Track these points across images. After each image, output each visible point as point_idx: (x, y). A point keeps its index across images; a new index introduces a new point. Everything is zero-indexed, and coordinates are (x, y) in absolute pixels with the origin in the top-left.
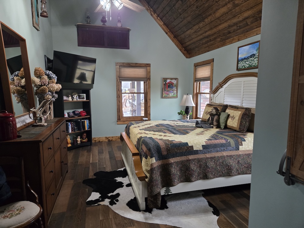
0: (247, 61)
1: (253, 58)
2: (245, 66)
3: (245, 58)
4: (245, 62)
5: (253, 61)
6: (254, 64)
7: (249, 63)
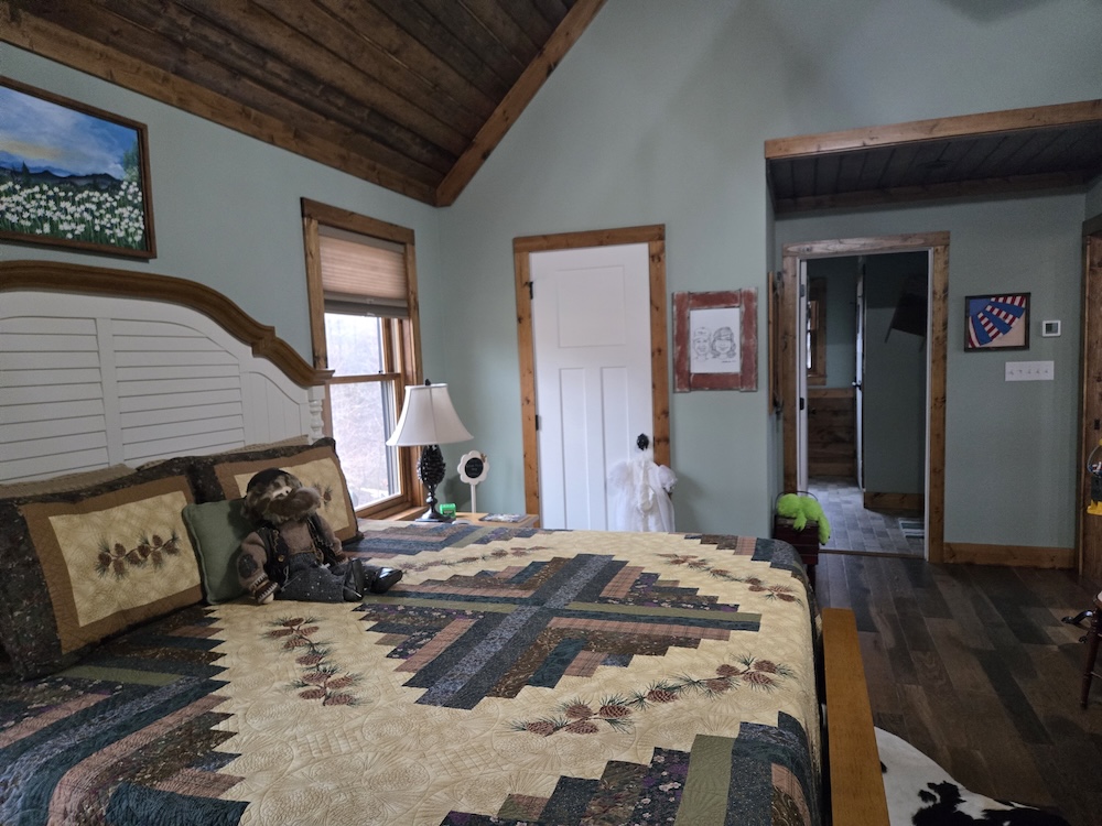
0: (66, 199)
1: (106, 195)
2: (54, 225)
3: (46, 175)
4: (57, 199)
5: (111, 210)
6: (121, 234)
7: (88, 217)
